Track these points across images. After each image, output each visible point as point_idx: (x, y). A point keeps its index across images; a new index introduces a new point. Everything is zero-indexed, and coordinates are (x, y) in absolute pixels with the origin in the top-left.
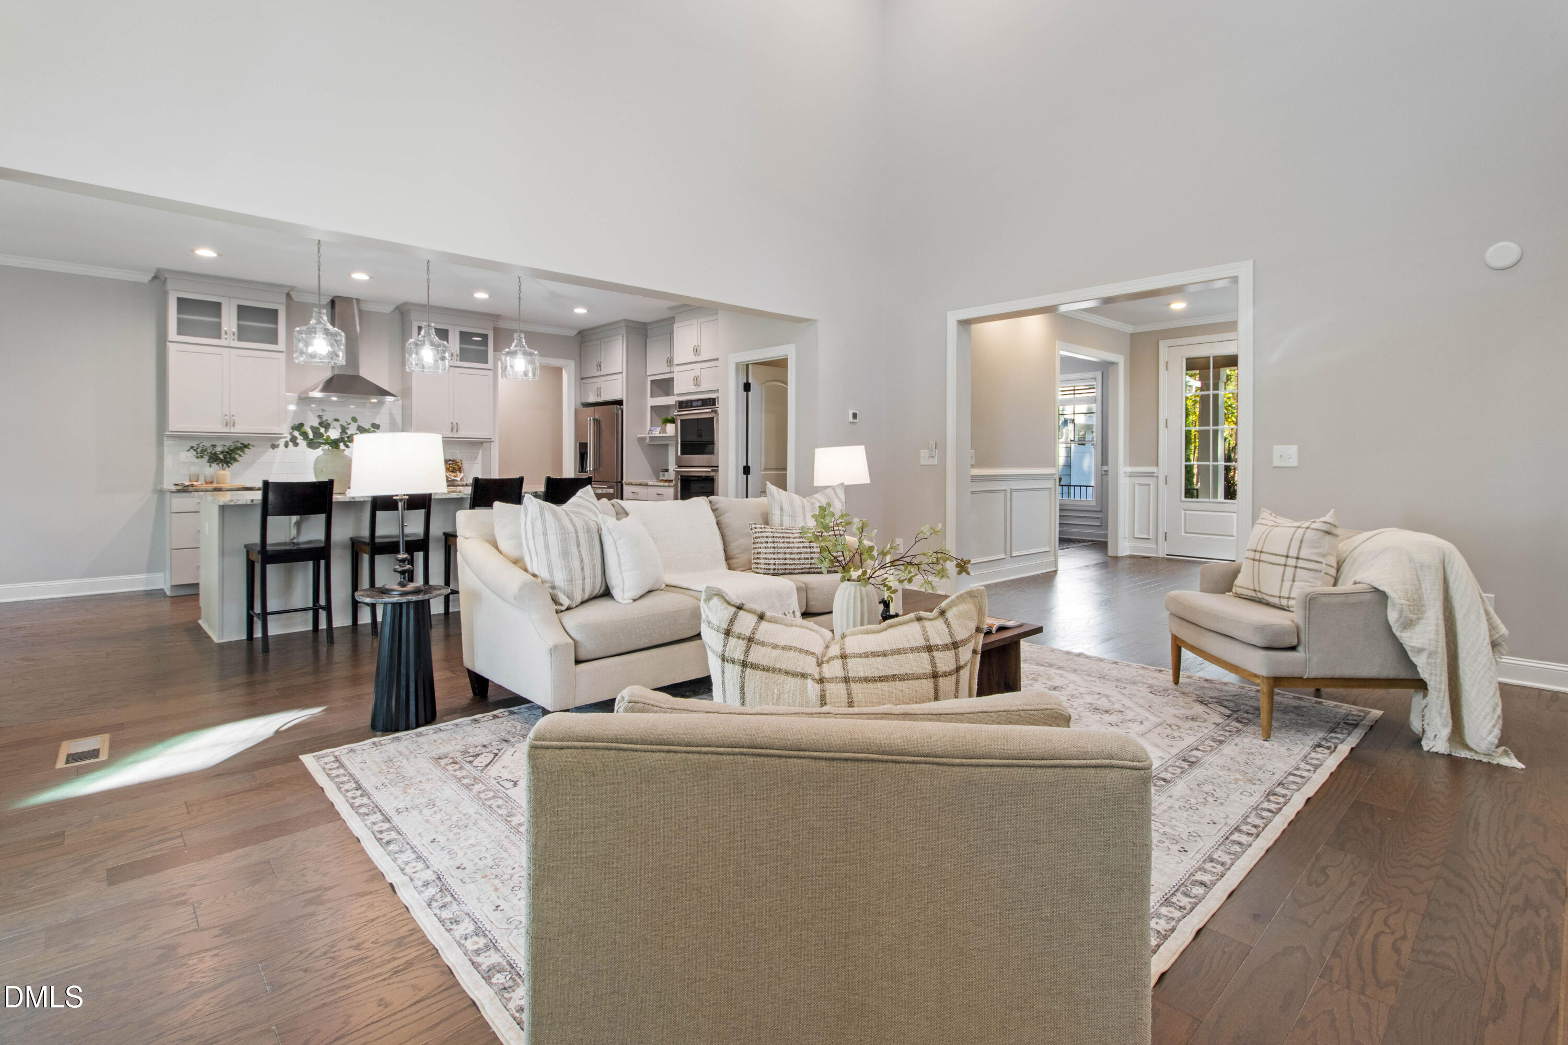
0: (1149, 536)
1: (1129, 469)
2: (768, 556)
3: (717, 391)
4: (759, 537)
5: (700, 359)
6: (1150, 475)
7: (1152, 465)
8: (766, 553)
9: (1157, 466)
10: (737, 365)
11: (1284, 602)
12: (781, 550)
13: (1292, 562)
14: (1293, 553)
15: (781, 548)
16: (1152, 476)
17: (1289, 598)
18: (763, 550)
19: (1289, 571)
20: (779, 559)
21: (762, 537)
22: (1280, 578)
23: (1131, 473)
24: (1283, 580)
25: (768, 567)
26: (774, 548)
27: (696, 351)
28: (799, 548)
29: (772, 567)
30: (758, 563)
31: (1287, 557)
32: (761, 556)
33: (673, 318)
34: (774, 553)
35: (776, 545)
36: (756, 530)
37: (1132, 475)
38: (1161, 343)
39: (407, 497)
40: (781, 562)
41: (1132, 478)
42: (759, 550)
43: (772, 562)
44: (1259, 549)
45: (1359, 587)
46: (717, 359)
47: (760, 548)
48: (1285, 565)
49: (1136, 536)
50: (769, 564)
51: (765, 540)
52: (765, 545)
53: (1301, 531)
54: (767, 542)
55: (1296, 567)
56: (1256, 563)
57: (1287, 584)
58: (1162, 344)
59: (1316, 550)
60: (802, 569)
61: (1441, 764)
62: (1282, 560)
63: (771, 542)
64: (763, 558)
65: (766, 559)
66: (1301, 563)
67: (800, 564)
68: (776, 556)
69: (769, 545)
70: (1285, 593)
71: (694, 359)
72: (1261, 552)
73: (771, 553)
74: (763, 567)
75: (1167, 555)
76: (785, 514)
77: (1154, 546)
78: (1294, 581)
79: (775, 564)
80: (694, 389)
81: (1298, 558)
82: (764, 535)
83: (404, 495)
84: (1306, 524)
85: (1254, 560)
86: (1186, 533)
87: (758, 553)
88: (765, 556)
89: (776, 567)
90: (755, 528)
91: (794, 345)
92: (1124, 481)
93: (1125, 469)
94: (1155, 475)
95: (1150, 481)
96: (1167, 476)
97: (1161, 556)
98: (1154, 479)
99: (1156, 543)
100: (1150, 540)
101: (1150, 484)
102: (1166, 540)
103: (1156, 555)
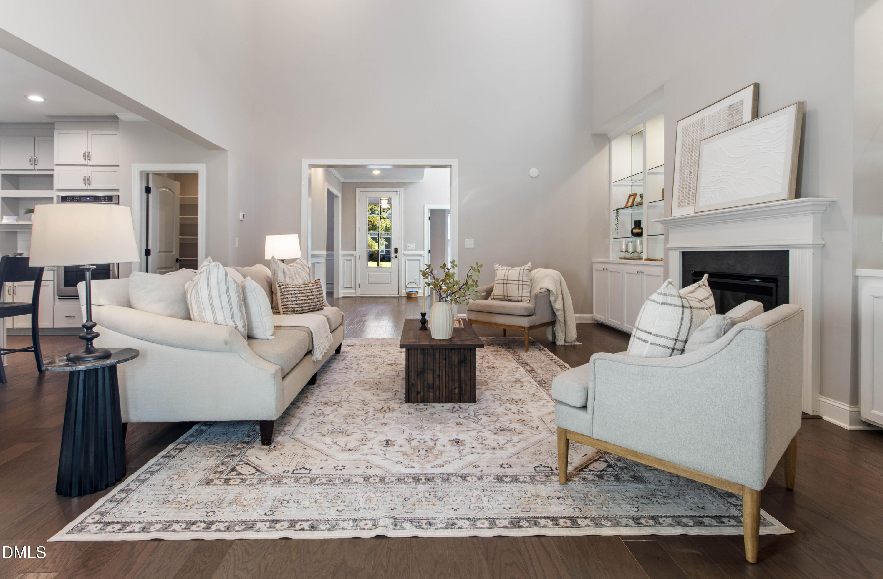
0: (352, 286)
1: (343, 252)
2: (293, 303)
3: (118, 190)
4: (286, 291)
5: (90, 163)
6: (352, 255)
7: (353, 250)
8: (292, 301)
9: (356, 250)
10: (141, 172)
11: (520, 299)
12: (300, 298)
13: (521, 283)
14: (521, 279)
15: (300, 297)
17: (522, 297)
18: (290, 299)
19: (521, 286)
20: (300, 304)
21: (288, 291)
22: (518, 289)
23: (345, 254)
24: (519, 290)
25: (294, 309)
26: (296, 297)
27: (87, 156)
28: (308, 296)
29: (296, 309)
30: (287, 308)
31: (519, 281)
32: (288, 303)
33: (53, 124)
34: (296, 301)
35: (297, 295)
36: (283, 287)
38: (357, 189)
39: (95, 267)
40: (301, 305)
41: (344, 257)
42: (287, 300)
43: (296, 306)
44: (506, 278)
45: (542, 290)
46: (118, 166)
47: (288, 298)
48: (519, 284)
49: (346, 287)
50: (294, 308)
51: (290, 292)
52: (290, 296)
53: (522, 271)
54: (291, 294)
55: (523, 284)
56: (505, 285)
57: (520, 291)
59: (528, 278)
60: (309, 309)
61: (563, 348)
62: (517, 282)
63: (294, 294)
64: (291, 304)
65: (292, 304)
66: (524, 283)
67: (309, 306)
68: (298, 302)
69: (293, 295)
70: (520, 295)
71: (85, 163)
72: (507, 280)
73: (295, 301)
74: (291, 310)
75: (360, 295)
76: (286, 276)
77: (354, 291)
78: (522, 290)
79: (298, 308)
80: (83, 187)
81: (523, 281)
82: (289, 289)
83: (92, 265)
84: (523, 268)
85: (504, 283)
86: (369, 283)
87: (286, 302)
88: (291, 303)
89: (298, 309)
90: (283, 285)
91: (205, 165)
92: (341, 259)
93: (341, 252)
94: (355, 255)
95: (352, 258)
96: (360, 256)
97: (357, 296)
98: (354, 257)
99: (355, 289)
100: (352, 288)
101: (352, 260)
102: (360, 287)
103: (355, 296)
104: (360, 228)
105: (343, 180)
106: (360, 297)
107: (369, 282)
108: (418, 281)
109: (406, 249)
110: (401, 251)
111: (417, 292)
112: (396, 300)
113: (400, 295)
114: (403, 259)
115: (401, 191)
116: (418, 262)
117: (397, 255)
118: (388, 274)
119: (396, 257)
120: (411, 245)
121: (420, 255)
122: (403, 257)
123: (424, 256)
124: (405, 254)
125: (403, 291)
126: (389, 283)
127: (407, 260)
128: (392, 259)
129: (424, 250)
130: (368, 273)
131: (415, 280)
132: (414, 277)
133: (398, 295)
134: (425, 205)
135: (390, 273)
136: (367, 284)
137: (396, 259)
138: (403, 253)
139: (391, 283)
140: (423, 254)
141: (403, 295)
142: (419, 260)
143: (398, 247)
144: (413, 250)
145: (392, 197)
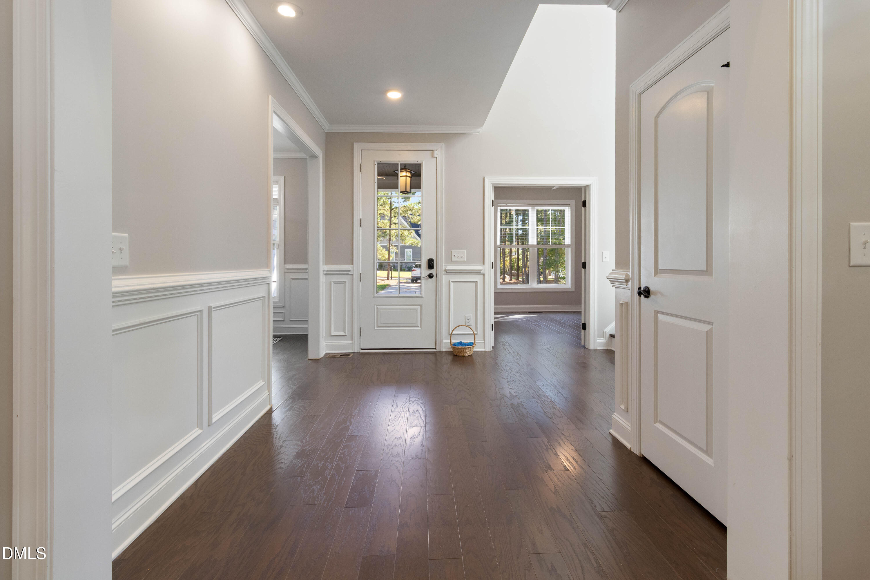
0: (345, 333)
1: (326, 268)
6: (346, 273)
7: (347, 264)
9: (353, 264)
16: (348, 274)
23: (327, 271)
37: (328, 273)
41: (328, 276)
49: (332, 334)
58: (357, 147)
75: (362, 349)
77: (350, 342)
86: (378, 327)
92: (322, 279)
93: (323, 267)
94: (350, 273)
95: (345, 279)
96: (362, 274)
97: (356, 351)
98: (350, 276)
99: (352, 339)
100: (346, 336)
101: (345, 282)
102: (360, 335)
103: (352, 351)
104: (362, 221)
105: (327, 127)
106: (362, 354)
107: (380, 324)
108: (472, 323)
109: (451, 261)
110: (441, 265)
111: (472, 344)
112: (432, 357)
113: (438, 349)
114: (445, 279)
115: (440, 150)
116: (473, 285)
117: (433, 271)
118: (417, 309)
119: (431, 276)
120: (458, 254)
121: (477, 272)
122: (444, 276)
123: (484, 274)
124: (448, 271)
125: (444, 342)
126: (418, 327)
127: (452, 281)
128: (423, 280)
129: (484, 264)
130: (377, 307)
131: (467, 321)
132: (466, 315)
133: (435, 349)
134: (485, 177)
135: (419, 307)
136: (375, 329)
137: (430, 279)
138: (444, 269)
139: (421, 327)
140: (481, 270)
141: (444, 350)
142: (475, 283)
143: (434, 258)
144: (463, 262)
145: (423, 162)
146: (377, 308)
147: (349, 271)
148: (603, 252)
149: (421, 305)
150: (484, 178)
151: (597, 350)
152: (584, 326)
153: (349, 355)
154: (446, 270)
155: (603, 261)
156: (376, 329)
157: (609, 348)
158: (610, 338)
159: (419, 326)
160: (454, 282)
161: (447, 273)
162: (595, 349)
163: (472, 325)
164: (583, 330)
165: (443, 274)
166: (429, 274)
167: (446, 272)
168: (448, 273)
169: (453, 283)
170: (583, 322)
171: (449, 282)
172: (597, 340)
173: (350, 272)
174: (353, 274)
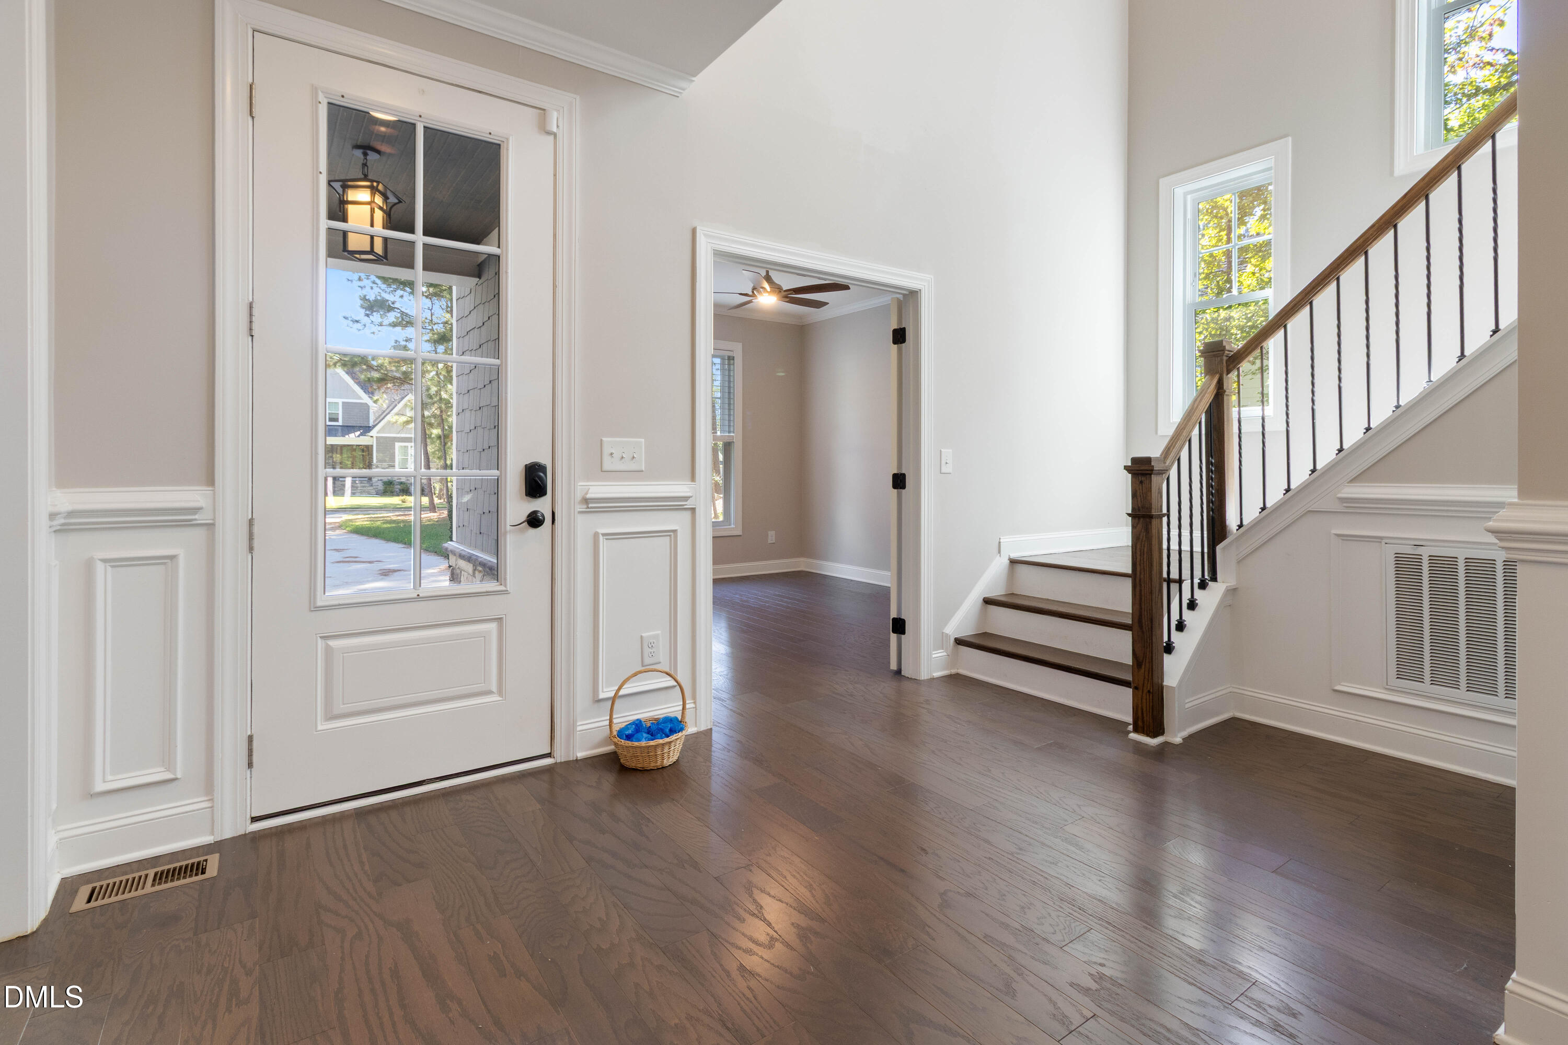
0: (170, 769)
1: (67, 501)
6: (175, 520)
9: (211, 481)
16: (189, 524)
23: (72, 514)
37: (76, 525)
41: (72, 537)
49: (100, 787)
75: (254, 819)
77: (198, 803)
86: (331, 718)
92: (45, 551)
93: (51, 499)
94: (202, 517)
95: (175, 544)
96: (256, 522)
97: (228, 834)
98: (198, 535)
99: (209, 787)
100: (176, 783)
101: (172, 558)
102: (250, 765)
103: (207, 839)
104: (255, 312)
106: (255, 838)
107: (340, 708)
108: (662, 656)
109: (601, 471)
110: (570, 484)
111: (676, 721)
112: (540, 787)
113: (560, 756)
114: (581, 527)
115: (568, 110)
116: (669, 541)
117: (542, 505)
118: (484, 634)
119: (534, 521)
120: (622, 448)
121: (675, 504)
122: (580, 519)
123: (693, 510)
124: (592, 503)
125: (579, 728)
126: (490, 692)
127: (604, 535)
128: (508, 536)
129: (693, 478)
130: (327, 645)
131: (647, 651)
132: (643, 635)
133: (549, 755)
134: (698, 227)
135: (493, 626)
136: (320, 728)
137: (532, 531)
138: (579, 496)
139: (500, 693)
140: (686, 498)
141: (581, 755)
142: (670, 536)
143: (545, 460)
144: (636, 475)
145: (507, 139)
146: (329, 651)
147: (196, 510)
148: (942, 450)
149: (499, 620)
150: (694, 231)
151: (933, 679)
152: (899, 626)
153: (200, 868)
154: (586, 501)
155: (942, 472)
156: (325, 727)
157: (954, 671)
158: (954, 646)
159: (494, 689)
160: (609, 536)
161: (588, 508)
162: (930, 678)
163: (661, 661)
164: (896, 635)
165: (576, 513)
166: (529, 516)
167: (586, 507)
168: (591, 508)
169: (607, 539)
170: (893, 614)
171: (596, 535)
172: (934, 656)
173: (196, 517)
174: (213, 524)
